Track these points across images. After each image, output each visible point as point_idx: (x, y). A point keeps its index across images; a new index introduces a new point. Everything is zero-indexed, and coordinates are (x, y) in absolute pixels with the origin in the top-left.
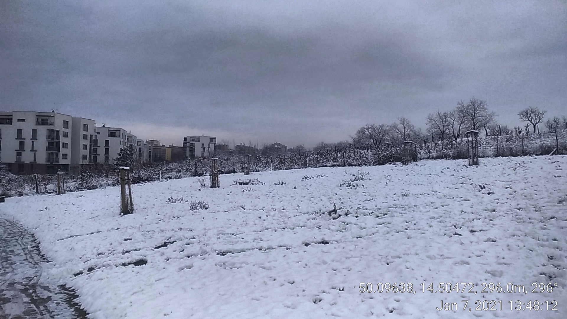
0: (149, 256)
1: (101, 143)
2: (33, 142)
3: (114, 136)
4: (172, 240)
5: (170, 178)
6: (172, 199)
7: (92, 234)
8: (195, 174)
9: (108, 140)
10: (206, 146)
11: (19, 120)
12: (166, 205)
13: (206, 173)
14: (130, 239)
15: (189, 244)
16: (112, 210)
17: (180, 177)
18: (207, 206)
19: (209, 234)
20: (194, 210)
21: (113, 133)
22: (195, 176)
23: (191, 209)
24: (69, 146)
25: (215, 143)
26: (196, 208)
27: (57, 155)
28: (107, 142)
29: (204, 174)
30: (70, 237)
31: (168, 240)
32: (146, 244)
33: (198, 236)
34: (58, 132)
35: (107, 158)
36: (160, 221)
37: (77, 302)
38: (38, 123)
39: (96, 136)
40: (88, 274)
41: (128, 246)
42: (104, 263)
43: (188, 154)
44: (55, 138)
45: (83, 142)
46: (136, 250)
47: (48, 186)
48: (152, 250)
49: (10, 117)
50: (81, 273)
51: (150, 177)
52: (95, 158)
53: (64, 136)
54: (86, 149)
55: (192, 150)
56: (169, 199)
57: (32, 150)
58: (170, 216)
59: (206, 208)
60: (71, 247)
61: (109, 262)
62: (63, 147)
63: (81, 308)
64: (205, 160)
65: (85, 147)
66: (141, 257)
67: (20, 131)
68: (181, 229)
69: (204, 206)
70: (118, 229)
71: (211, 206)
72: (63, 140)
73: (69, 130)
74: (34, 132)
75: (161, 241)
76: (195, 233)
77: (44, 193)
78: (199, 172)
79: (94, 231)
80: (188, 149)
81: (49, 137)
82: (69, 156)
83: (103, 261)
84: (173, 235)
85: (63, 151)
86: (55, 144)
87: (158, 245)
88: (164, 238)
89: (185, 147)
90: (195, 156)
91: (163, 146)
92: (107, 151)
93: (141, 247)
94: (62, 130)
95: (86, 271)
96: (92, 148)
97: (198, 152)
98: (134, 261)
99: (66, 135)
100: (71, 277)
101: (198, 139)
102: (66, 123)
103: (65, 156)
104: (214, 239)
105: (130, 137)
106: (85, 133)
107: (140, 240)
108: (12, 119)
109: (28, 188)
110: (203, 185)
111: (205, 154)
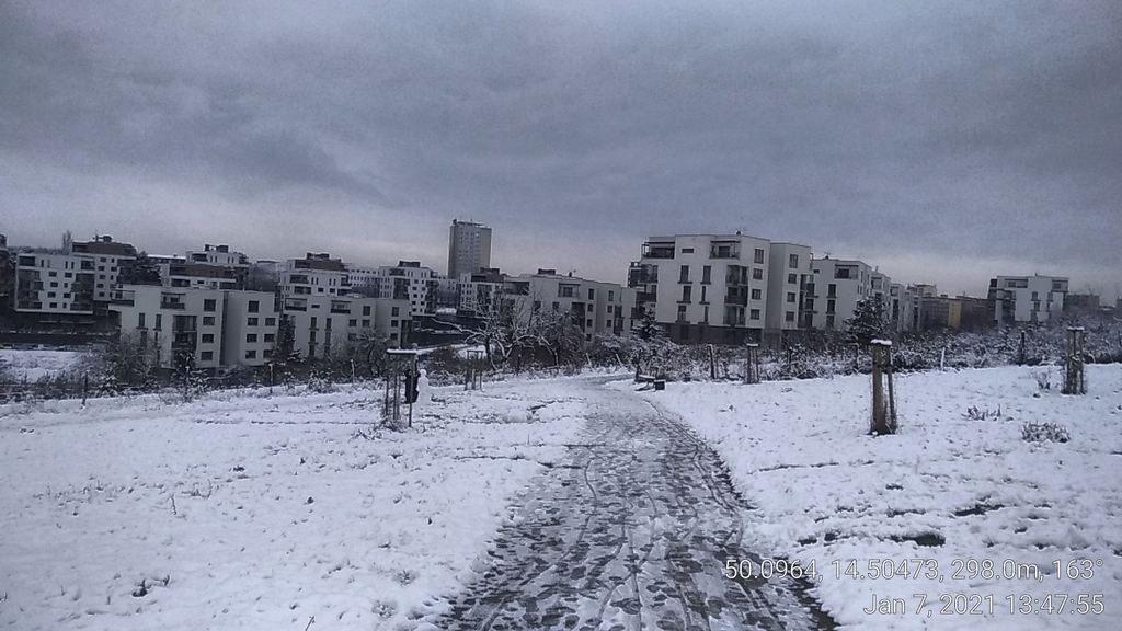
0: (947, 527)
1: (821, 291)
2: (704, 288)
3: (847, 277)
4: (993, 501)
5: (964, 365)
6: (976, 410)
7: (820, 466)
8: (1021, 360)
9: (835, 285)
10: (1043, 297)
11: (684, 251)
12: (964, 422)
13: (1046, 359)
14: (898, 487)
15: (1036, 518)
16: (852, 423)
17: (984, 364)
18: (1065, 436)
19: (1083, 500)
20: (1033, 440)
21: (843, 272)
22: (1020, 364)
23: (1024, 439)
24: (764, 295)
25: (1065, 293)
26: (1038, 436)
27: (742, 312)
28: (832, 288)
29: (1043, 362)
30: (782, 467)
31: (982, 500)
32: (934, 503)
33: (1056, 502)
34: (745, 269)
35: (831, 320)
36: (958, 455)
37: (813, 595)
38: (713, 255)
39: (812, 277)
40: (825, 545)
41: (896, 500)
42: (855, 530)
43: (998, 314)
44: (740, 279)
45: (788, 288)
46: (915, 511)
47: (730, 367)
48: (951, 517)
49: (671, 245)
50: (811, 541)
51: (920, 361)
52: (809, 319)
53: (754, 277)
54: (793, 301)
55: (1009, 305)
56: (969, 410)
57: (703, 302)
58: (978, 448)
59: (1063, 441)
60: (786, 486)
61: (864, 529)
62: (753, 297)
63: (823, 609)
64: (1042, 329)
65: (791, 297)
66: (929, 529)
67: (685, 270)
68: (1009, 480)
69: (1057, 436)
70: (870, 462)
71: (1076, 438)
72: (752, 284)
73: (764, 267)
74: (707, 269)
75: (967, 499)
76: (1047, 495)
77: (723, 379)
78: (1031, 354)
79: (824, 462)
80: (998, 304)
81: (730, 279)
82: (762, 314)
83: (851, 525)
84: (995, 492)
85: (752, 304)
86: (739, 292)
87: (963, 509)
88: (974, 495)
89: (992, 299)
90: (1016, 319)
91: (944, 297)
92: (831, 305)
93: (926, 507)
94: (752, 266)
95: (821, 539)
96: (804, 300)
97: (1022, 311)
98: (915, 535)
99: (758, 276)
100: (795, 546)
101: (1024, 283)
102: (759, 254)
103: (755, 313)
104: (1098, 516)
105: (876, 279)
106: (793, 271)
107: (919, 492)
108: (673, 249)
109: (697, 368)
110: (1045, 385)
111: (1042, 316)
